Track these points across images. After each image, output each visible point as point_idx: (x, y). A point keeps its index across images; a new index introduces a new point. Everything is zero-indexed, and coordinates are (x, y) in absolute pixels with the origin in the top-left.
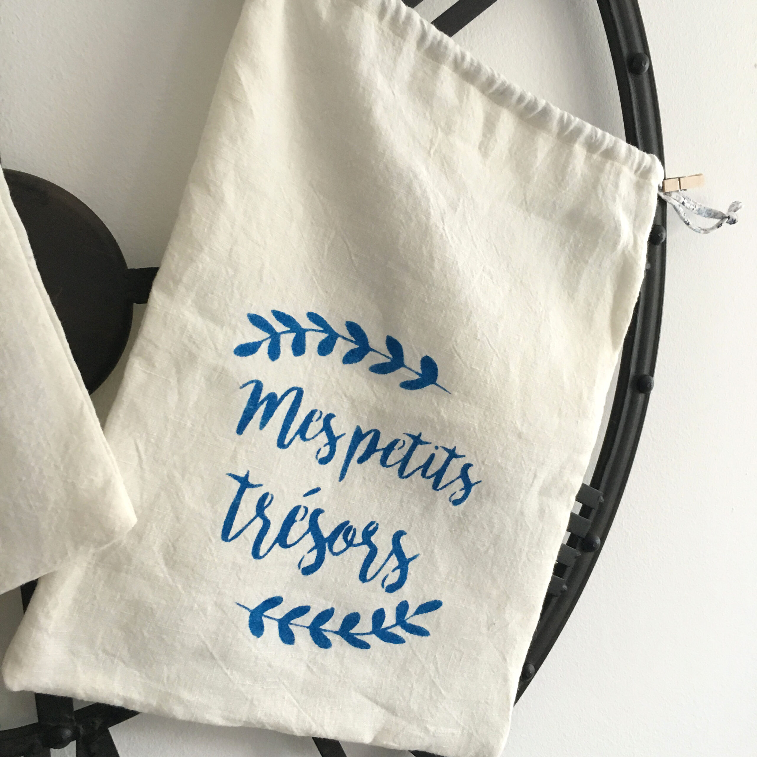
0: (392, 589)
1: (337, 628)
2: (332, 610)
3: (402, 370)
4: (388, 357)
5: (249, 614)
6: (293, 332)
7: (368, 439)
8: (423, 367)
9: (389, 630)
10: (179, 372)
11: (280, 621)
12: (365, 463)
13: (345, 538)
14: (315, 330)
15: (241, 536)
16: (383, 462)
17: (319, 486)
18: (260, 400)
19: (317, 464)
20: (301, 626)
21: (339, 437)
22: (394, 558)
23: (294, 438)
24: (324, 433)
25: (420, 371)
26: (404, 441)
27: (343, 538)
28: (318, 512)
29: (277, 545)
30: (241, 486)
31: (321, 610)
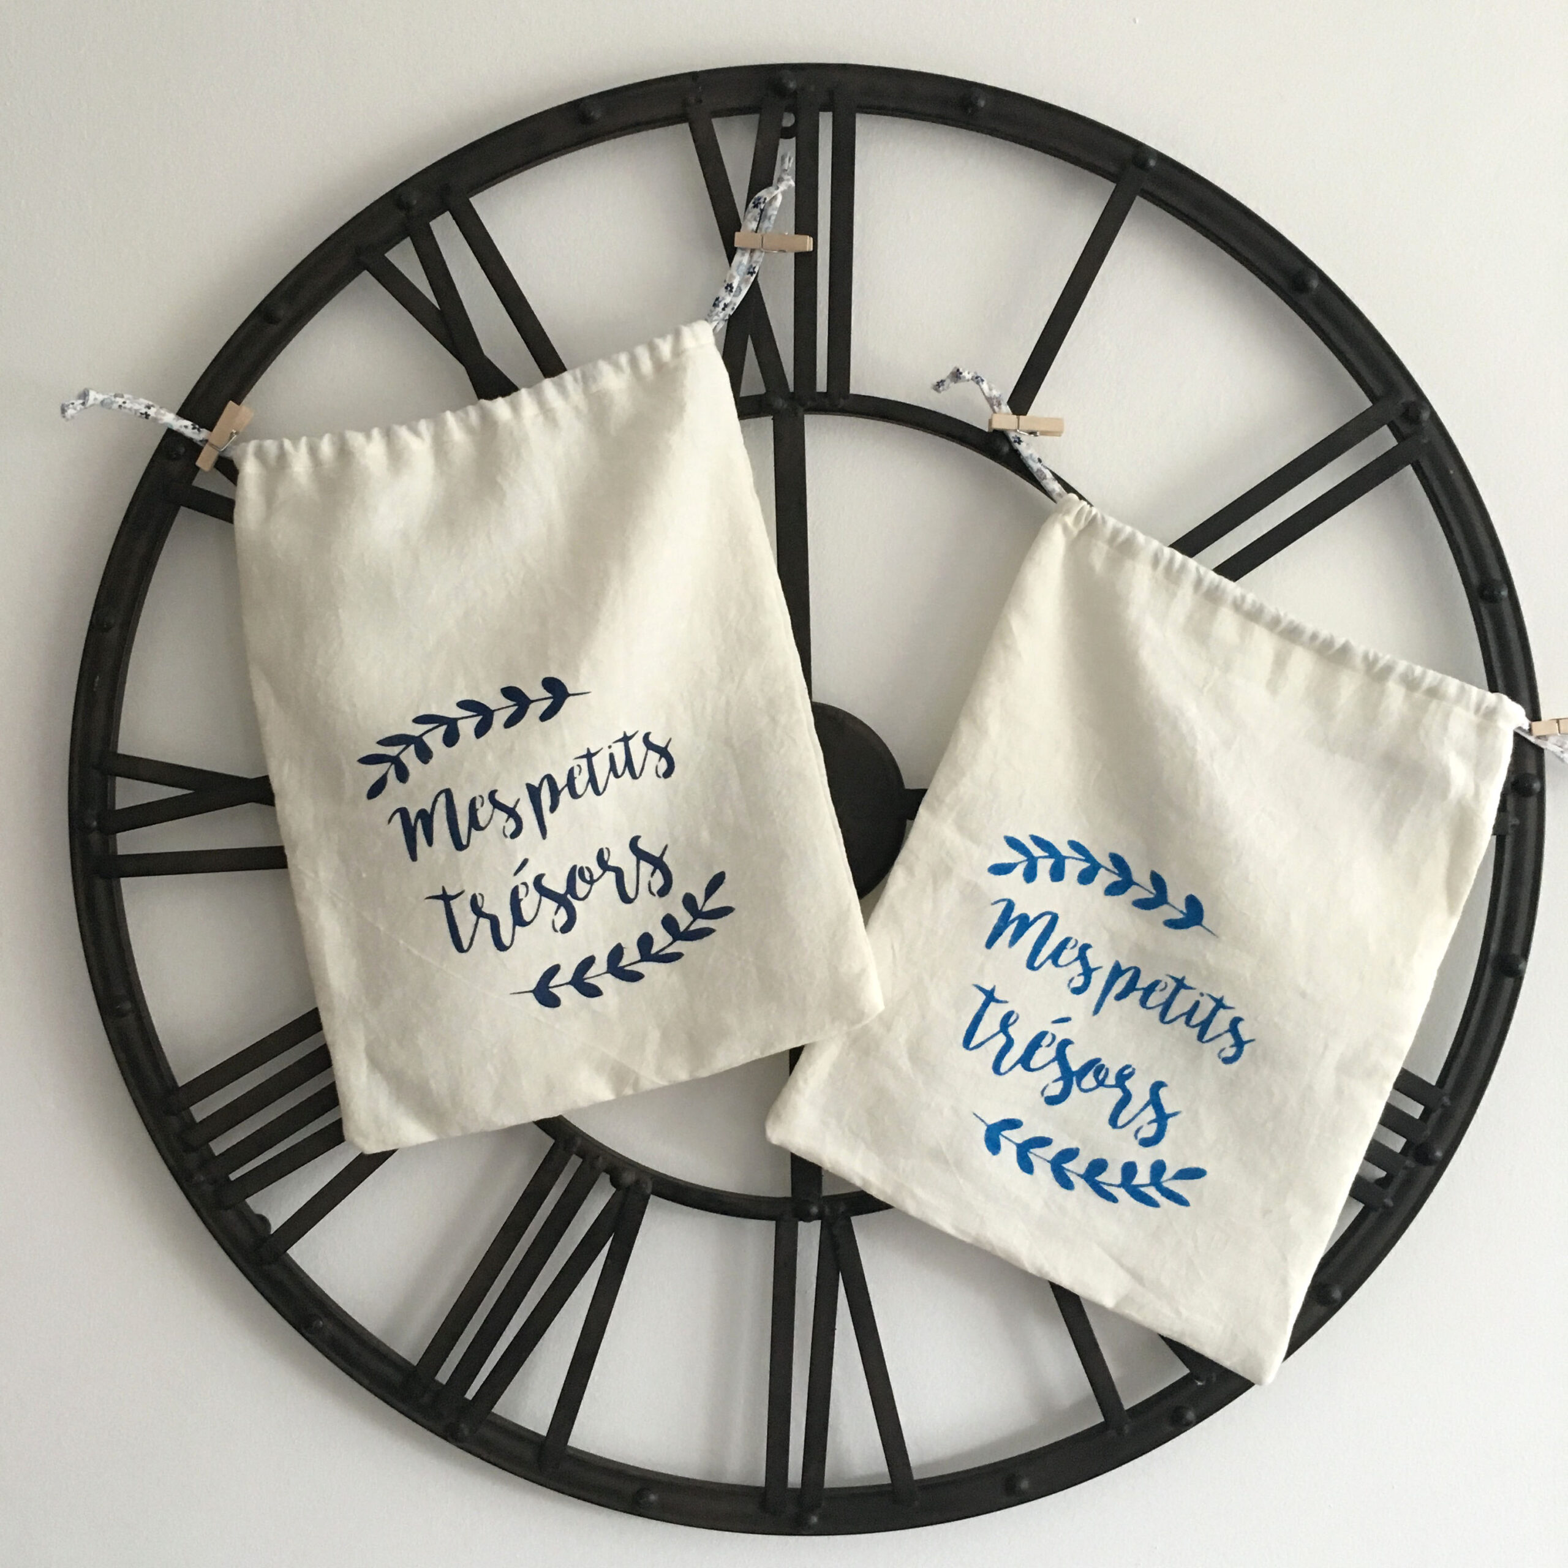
0: (1146, 1143)
1: (1082, 1171)
2: (1078, 1150)
3: (1165, 907)
4: (1151, 893)
5: (986, 1128)
6: (1051, 858)
7: (1127, 976)
8: (1187, 907)
9: (1142, 1189)
10: (935, 882)
11: (1019, 1146)
12: (1123, 1001)
13: (1096, 1076)
14: (1076, 859)
15: (983, 1047)
16: (1143, 1002)
17: (1070, 1016)
18: (1011, 918)
19: (1069, 992)
20: (1041, 1158)
21: (1095, 969)
22: (1150, 1109)
23: (1045, 962)
24: (1078, 963)
25: (1185, 911)
26: (1166, 983)
27: (1094, 1076)
28: (1066, 1043)
29: (1019, 1066)
30: (986, 999)
31: (1065, 1147)
